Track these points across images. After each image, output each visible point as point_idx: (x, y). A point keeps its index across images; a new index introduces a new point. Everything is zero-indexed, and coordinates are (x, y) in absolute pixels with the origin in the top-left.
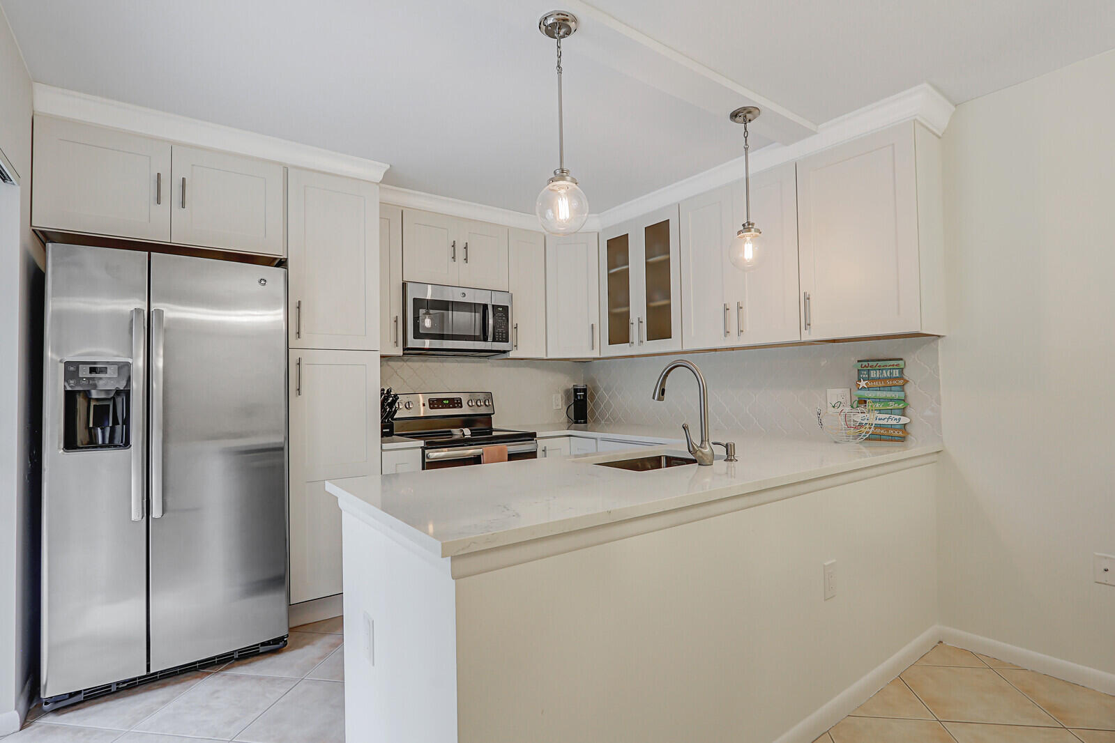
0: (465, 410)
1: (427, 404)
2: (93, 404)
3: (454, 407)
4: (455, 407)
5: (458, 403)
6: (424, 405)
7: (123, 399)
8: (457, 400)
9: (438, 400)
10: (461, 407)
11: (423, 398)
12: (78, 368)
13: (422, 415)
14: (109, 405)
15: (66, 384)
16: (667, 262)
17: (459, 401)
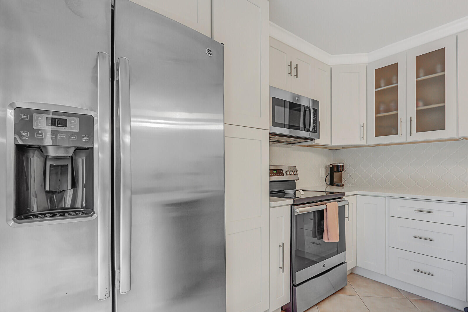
0: (285, 177)
2: (49, 163)
4: (280, 175)
7: (83, 160)
8: (281, 171)
12: (32, 117)
14: (67, 165)
15: (16, 136)
17: (282, 172)
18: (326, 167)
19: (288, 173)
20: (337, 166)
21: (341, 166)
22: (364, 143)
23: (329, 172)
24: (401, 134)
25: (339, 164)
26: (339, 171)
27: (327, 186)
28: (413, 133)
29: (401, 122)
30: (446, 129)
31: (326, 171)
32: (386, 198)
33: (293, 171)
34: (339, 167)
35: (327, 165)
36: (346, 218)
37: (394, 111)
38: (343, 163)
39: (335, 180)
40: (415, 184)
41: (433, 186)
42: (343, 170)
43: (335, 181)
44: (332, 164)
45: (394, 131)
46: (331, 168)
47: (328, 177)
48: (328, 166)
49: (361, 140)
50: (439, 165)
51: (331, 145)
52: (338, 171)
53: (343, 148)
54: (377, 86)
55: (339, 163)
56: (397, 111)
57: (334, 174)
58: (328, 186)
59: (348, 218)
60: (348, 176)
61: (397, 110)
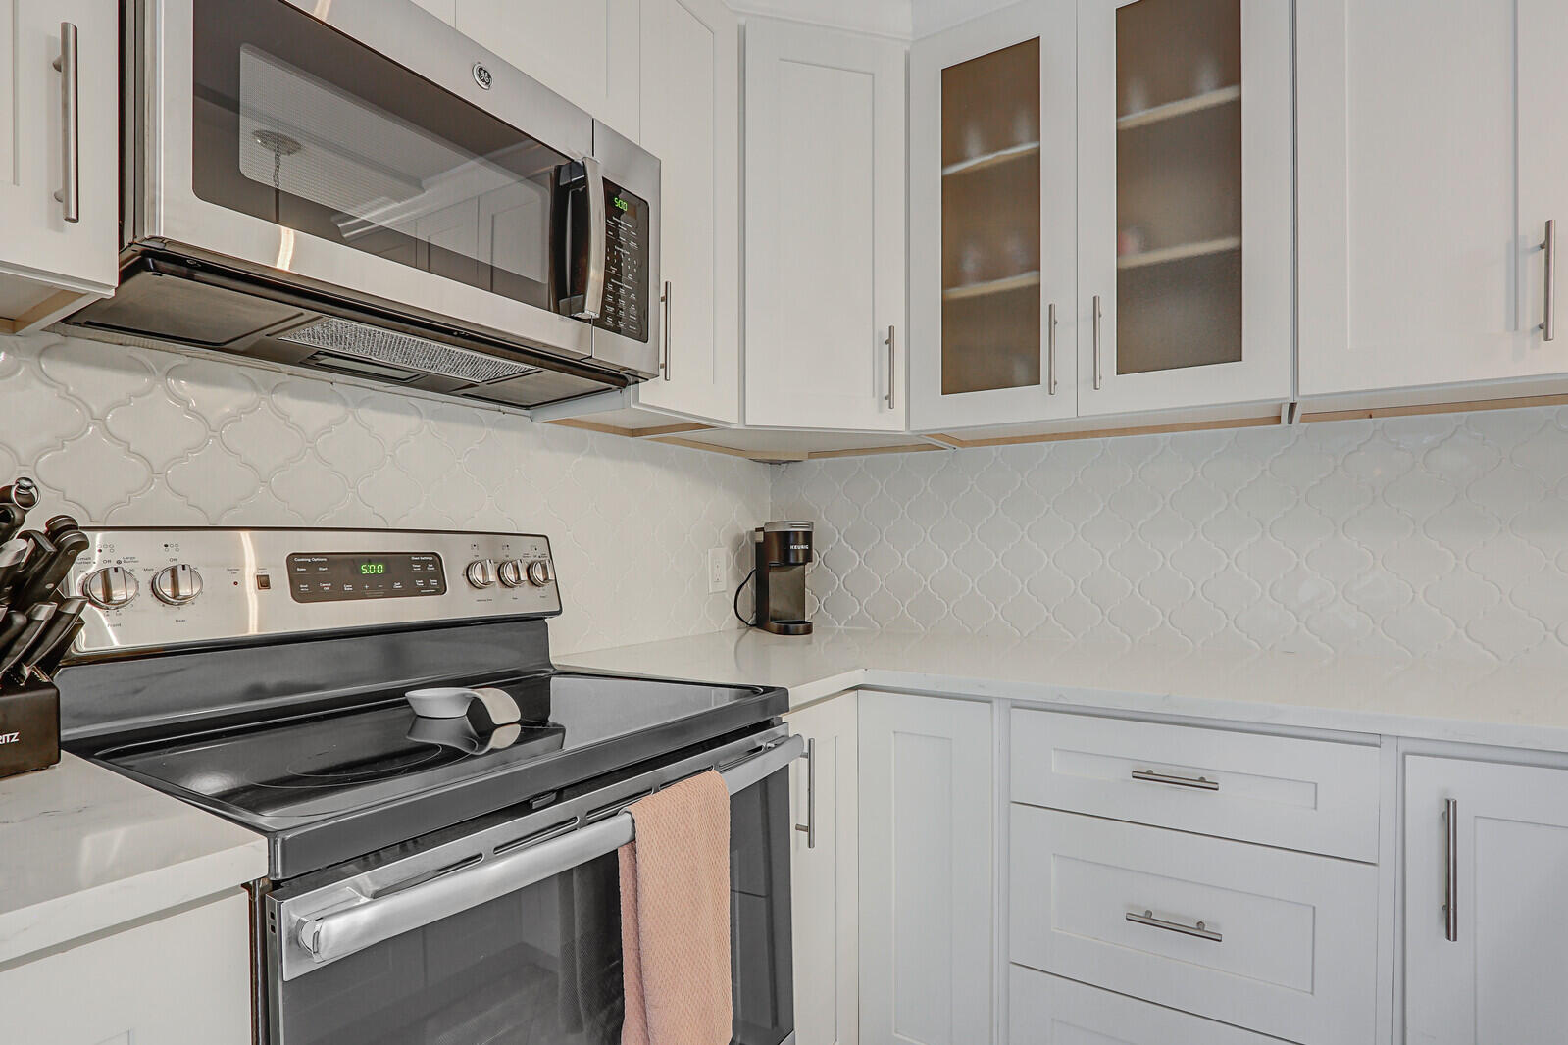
0: (458, 602)
1: (281, 579)
3: (411, 591)
4: (417, 592)
5: (426, 576)
6: (264, 583)
8: (423, 563)
9: (334, 559)
10: (441, 590)
11: (259, 549)
13: (253, 631)
16: (1228, 120)
17: (430, 567)
18: (738, 542)
19: (477, 575)
20: (785, 538)
21: (801, 536)
22: (893, 422)
23: (750, 565)
24: (1055, 383)
25: (792, 526)
26: (792, 561)
27: (743, 631)
28: (1103, 376)
29: (1052, 322)
30: (1243, 358)
31: (740, 561)
32: (996, 704)
33: (516, 568)
34: (792, 539)
35: (745, 532)
36: (798, 828)
37: (1022, 272)
38: (811, 524)
39: (776, 604)
40: (1101, 616)
41: (1169, 624)
42: (808, 556)
43: (775, 611)
44: (762, 529)
45: (1020, 371)
46: (758, 545)
47: (750, 588)
48: (747, 538)
49: (880, 410)
50: (1196, 535)
51: (742, 427)
52: (786, 562)
53: (812, 455)
54: (951, 152)
55: (794, 523)
56: (1035, 273)
57: (773, 576)
58: (750, 632)
59: (809, 829)
60: (834, 584)
61: (1036, 266)
